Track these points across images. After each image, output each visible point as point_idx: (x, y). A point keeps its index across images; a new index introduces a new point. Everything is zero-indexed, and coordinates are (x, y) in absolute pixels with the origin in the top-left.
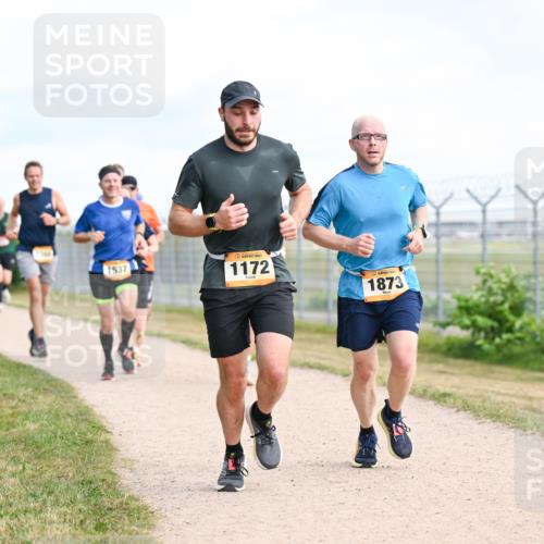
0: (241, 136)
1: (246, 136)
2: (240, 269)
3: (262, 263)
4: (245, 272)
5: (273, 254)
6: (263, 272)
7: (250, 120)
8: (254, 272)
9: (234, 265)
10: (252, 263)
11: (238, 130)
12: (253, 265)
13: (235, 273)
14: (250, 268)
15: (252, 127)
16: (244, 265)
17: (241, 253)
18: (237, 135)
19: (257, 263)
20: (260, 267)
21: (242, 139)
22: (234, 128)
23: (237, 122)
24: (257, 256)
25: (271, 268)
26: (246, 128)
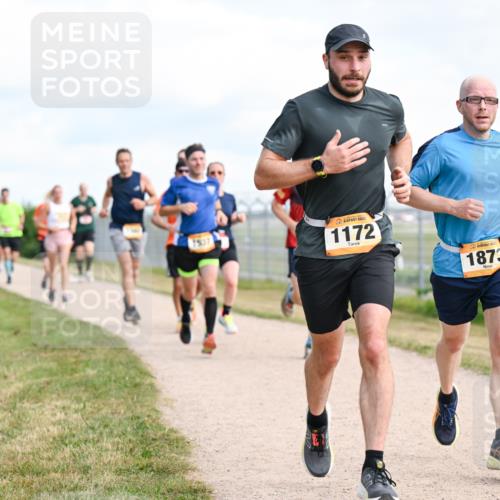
0: (348, 85)
1: (354, 85)
2: (342, 235)
3: (366, 227)
4: (348, 239)
5: (378, 217)
6: (368, 237)
7: (358, 66)
8: (358, 238)
9: (335, 232)
10: (354, 227)
11: (345, 78)
12: (357, 230)
13: (337, 240)
14: (353, 233)
15: (360, 73)
16: (346, 230)
17: (342, 218)
18: (344, 83)
19: (360, 227)
20: (364, 232)
21: (349, 89)
22: (340, 76)
23: (343, 68)
24: (360, 219)
25: (377, 232)
26: (353, 75)
